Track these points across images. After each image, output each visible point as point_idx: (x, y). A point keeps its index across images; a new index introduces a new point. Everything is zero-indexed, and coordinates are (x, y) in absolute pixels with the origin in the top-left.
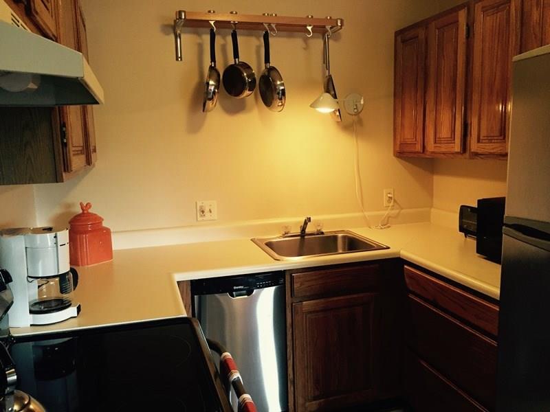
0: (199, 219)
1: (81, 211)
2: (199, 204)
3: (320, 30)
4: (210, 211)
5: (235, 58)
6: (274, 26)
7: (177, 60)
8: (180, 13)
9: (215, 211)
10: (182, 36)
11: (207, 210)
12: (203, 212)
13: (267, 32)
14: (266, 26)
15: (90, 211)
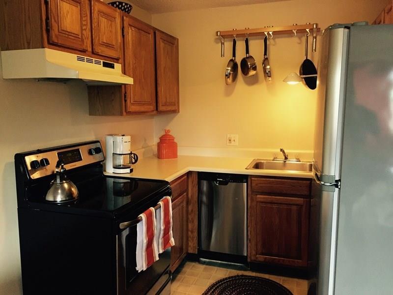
0: (228, 144)
1: (165, 133)
2: (228, 136)
3: (301, 31)
4: (234, 141)
5: (247, 54)
6: (271, 33)
7: (222, 56)
8: (217, 32)
9: (237, 140)
10: (225, 43)
11: (232, 140)
12: (230, 140)
13: (266, 37)
14: (266, 33)
15: (169, 134)
